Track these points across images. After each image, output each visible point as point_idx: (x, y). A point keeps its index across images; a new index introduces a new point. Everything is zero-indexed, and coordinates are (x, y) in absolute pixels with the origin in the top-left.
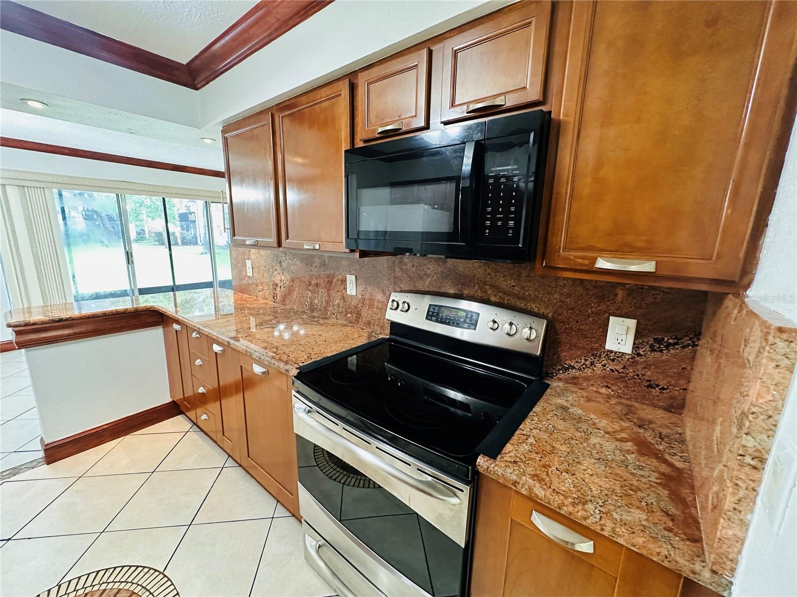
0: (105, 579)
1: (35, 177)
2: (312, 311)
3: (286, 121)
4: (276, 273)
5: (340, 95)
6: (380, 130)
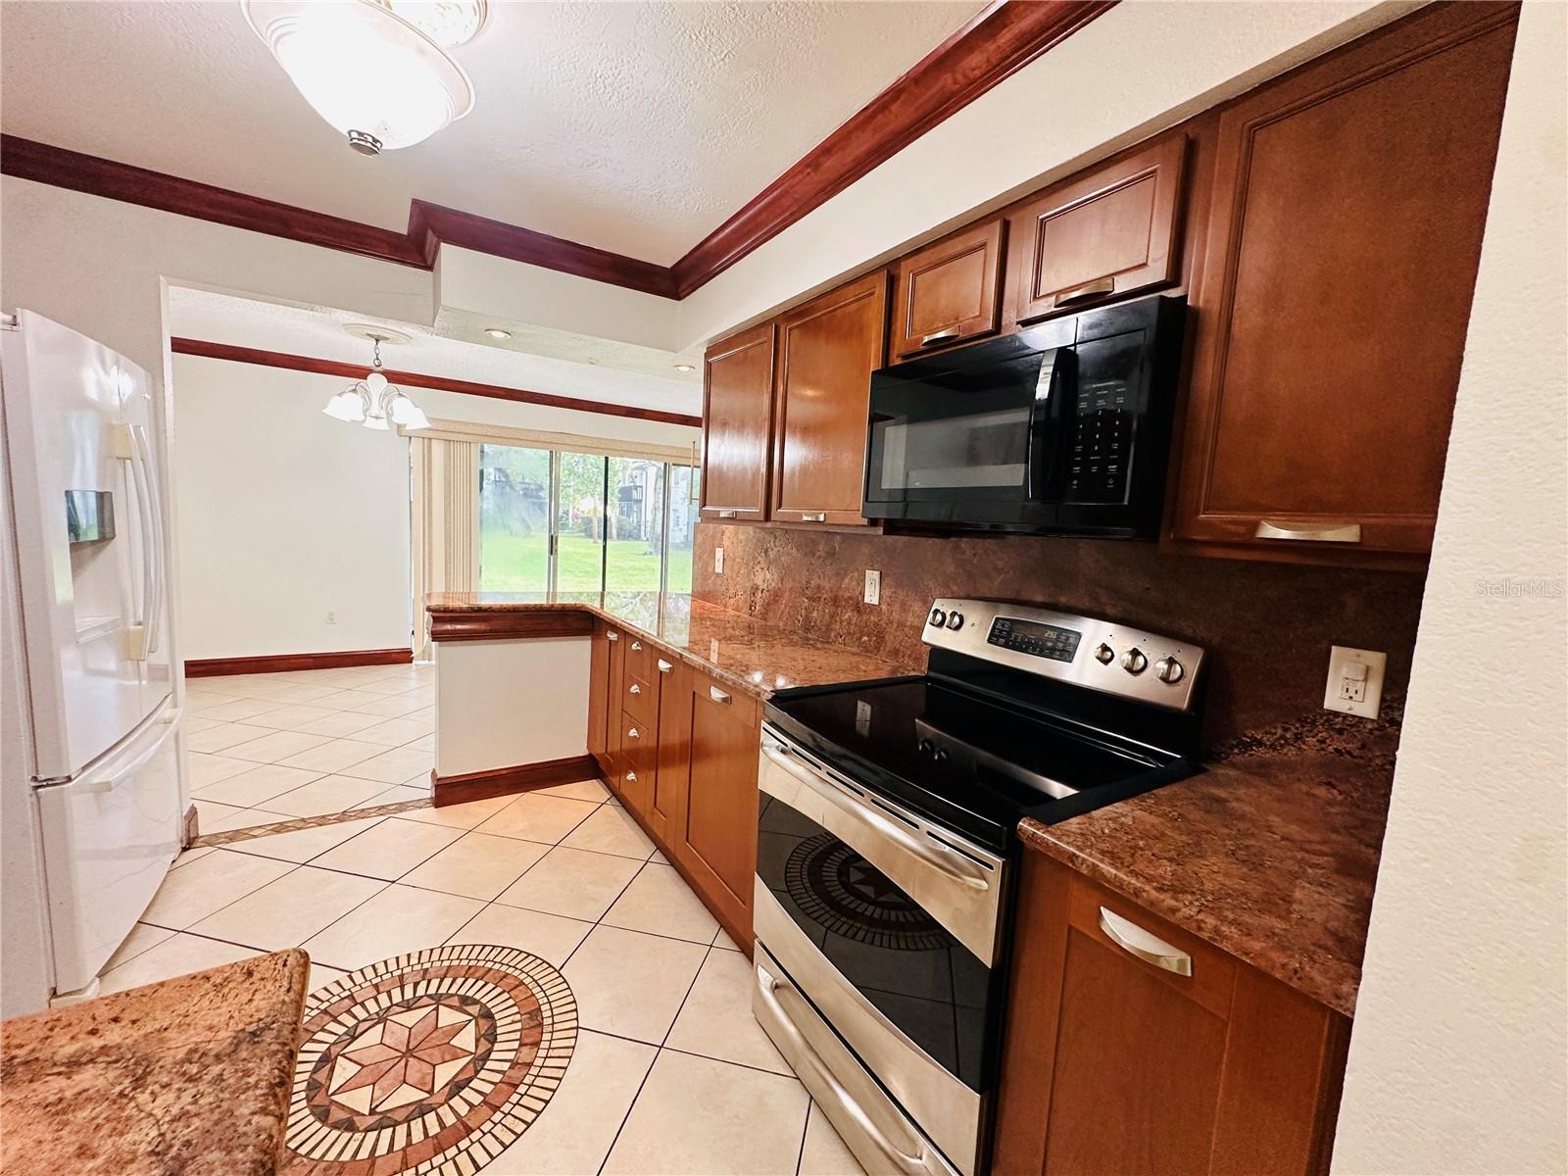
0: (491, 957)
2: (807, 630)
4: (757, 568)
5: (873, 294)
6: (926, 339)
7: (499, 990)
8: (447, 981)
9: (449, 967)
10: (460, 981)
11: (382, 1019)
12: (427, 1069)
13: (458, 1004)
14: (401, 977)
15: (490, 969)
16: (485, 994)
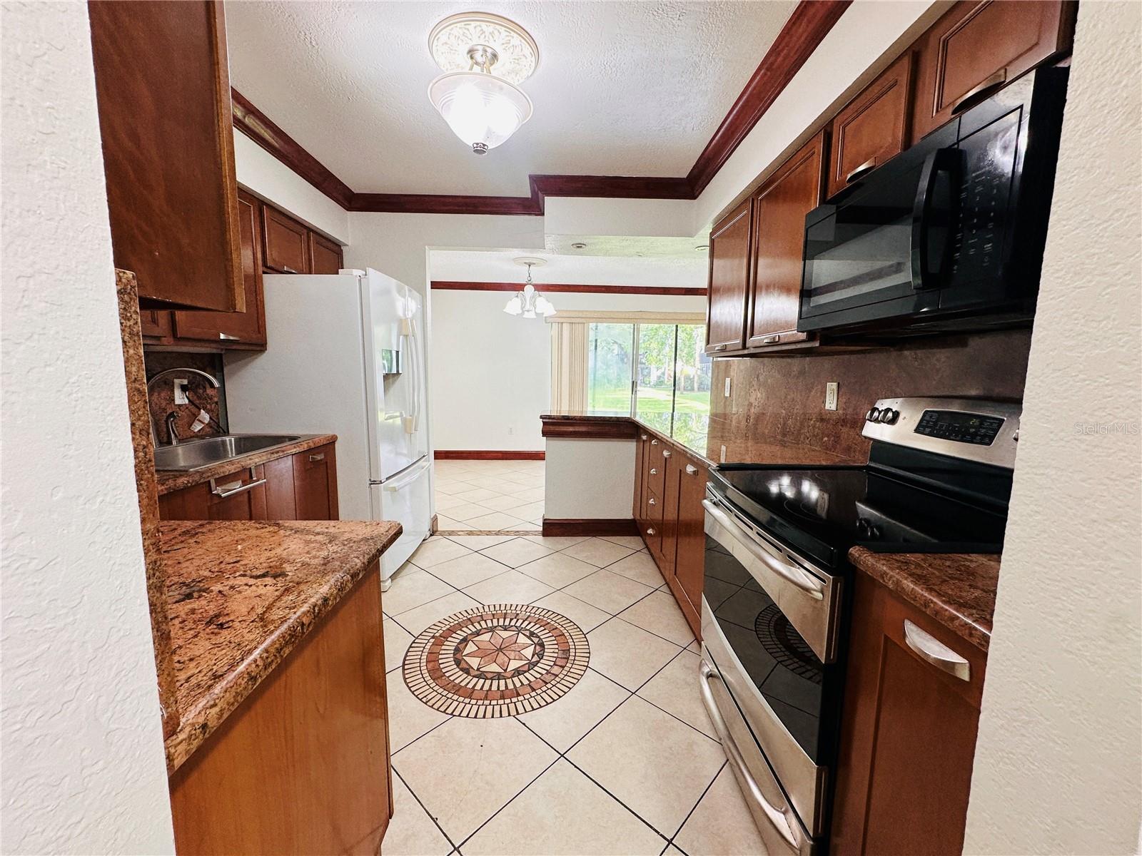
0: (551, 617)
1: (580, 315)
2: (784, 435)
3: (764, 203)
4: (752, 390)
5: (814, 153)
6: (849, 176)
7: (550, 634)
8: (526, 622)
9: (529, 616)
10: (532, 624)
11: (492, 630)
12: (507, 659)
13: (528, 634)
14: (506, 614)
15: (549, 623)
16: (544, 635)
